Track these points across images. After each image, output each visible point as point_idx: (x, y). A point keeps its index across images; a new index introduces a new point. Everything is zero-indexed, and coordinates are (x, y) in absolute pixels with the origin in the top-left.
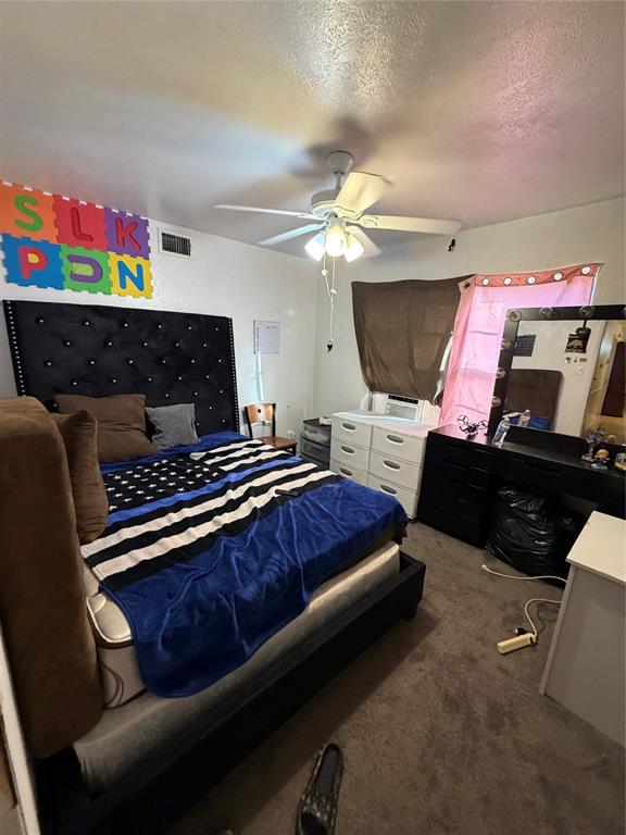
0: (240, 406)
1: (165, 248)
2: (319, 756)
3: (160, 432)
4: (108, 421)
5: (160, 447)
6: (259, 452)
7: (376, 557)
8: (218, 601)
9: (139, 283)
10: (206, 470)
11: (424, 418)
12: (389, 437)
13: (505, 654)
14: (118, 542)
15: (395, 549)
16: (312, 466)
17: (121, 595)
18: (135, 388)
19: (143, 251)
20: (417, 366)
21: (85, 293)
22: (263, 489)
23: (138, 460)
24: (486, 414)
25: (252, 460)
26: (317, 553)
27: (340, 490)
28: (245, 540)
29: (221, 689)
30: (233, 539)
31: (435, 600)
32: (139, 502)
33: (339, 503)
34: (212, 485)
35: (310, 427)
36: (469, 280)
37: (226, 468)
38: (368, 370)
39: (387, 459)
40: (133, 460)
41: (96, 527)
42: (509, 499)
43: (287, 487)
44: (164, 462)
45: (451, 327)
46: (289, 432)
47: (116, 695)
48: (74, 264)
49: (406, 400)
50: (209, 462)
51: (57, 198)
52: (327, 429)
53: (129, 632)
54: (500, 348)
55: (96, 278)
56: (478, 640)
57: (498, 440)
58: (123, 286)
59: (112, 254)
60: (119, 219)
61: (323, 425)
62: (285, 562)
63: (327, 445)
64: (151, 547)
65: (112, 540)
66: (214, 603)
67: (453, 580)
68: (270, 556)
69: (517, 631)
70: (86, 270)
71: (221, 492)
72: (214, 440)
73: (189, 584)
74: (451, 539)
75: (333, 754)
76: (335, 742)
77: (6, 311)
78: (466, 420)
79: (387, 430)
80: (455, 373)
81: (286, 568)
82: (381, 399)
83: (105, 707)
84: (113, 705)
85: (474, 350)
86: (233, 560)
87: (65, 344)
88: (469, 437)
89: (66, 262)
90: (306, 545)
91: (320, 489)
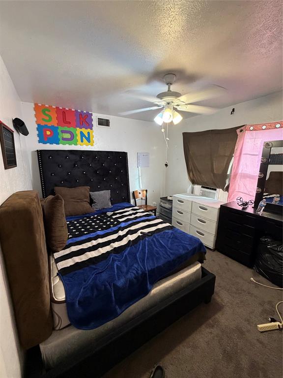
0: (130, 191)
1: (99, 124)
2: (152, 371)
3: (95, 203)
4: (73, 198)
5: (95, 209)
6: (137, 213)
7: (189, 269)
8: (105, 286)
9: (89, 140)
10: (112, 220)
11: (220, 197)
12: (200, 207)
13: (262, 332)
14: (69, 252)
15: (199, 266)
16: (160, 220)
17: (65, 278)
18: (86, 184)
19: (90, 126)
20: (215, 172)
21: (67, 145)
22: (135, 231)
23: (86, 215)
24: (253, 196)
25: (133, 216)
26: (156, 265)
27: (172, 233)
28: (123, 256)
29: (106, 328)
30: (117, 255)
31: (222, 294)
32: (82, 234)
33: (170, 240)
34: (113, 228)
35: (163, 201)
36: (242, 128)
37: (120, 220)
38: (191, 174)
39: (200, 218)
40: (84, 215)
41: (61, 245)
42: (266, 243)
43: (146, 231)
44: (96, 216)
45: (233, 151)
46: (154, 203)
47: (58, 324)
48: (64, 134)
49: (210, 189)
50: (114, 217)
51: (57, 108)
52: (171, 201)
53: (64, 296)
54: (260, 163)
55: (72, 139)
56: (245, 321)
57: (260, 211)
58: (82, 141)
59: (78, 129)
60: (81, 114)
61: (169, 200)
62: (139, 269)
63: (171, 210)
64: (81, 256)
65: (67, 251)
66: (103, 286)
67: (233, 285)
68: (132, 265)
69: (270, 319)
70: (68, 136)
71: (116, 232)
72: (118, 206)
73: (94, 276)
74: (234, 261)
75: (159, 372)
76: (161, 365)
77: (38, 154)
78: (241, 200)
79: (199, 204)
80: (235, 175)
81: (140, 272)
82: (198, 188)
83: (54, 329)
84: (57, 328)
85: (246, 164)
86: (115, 266)
87: (59, 166)
88: (243, 209)
89: (60, 133)
90: (151, 262)
91: (162, 232)
